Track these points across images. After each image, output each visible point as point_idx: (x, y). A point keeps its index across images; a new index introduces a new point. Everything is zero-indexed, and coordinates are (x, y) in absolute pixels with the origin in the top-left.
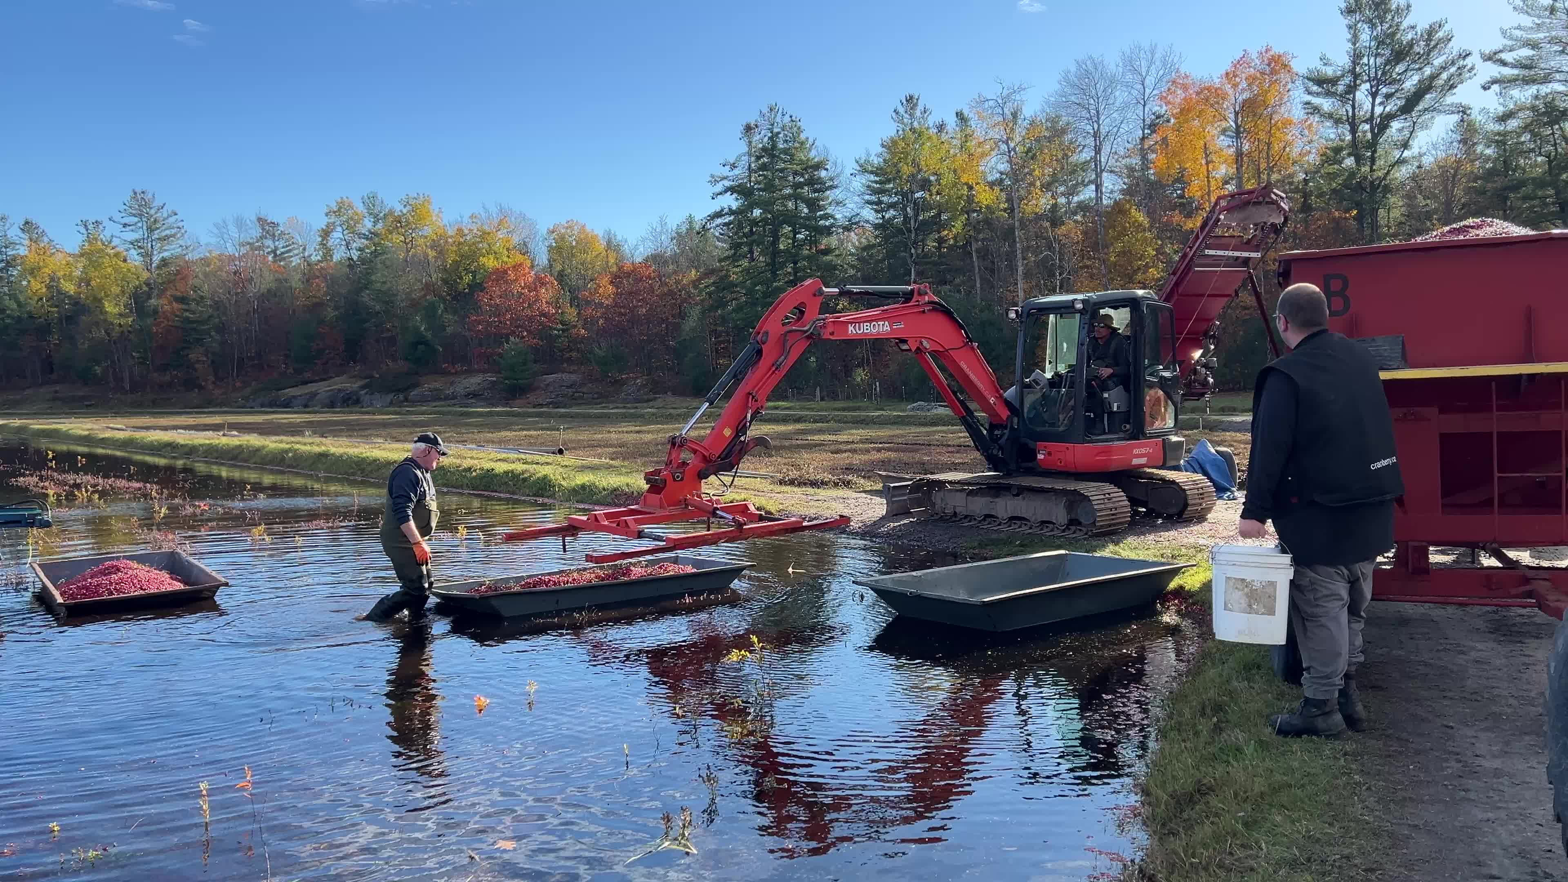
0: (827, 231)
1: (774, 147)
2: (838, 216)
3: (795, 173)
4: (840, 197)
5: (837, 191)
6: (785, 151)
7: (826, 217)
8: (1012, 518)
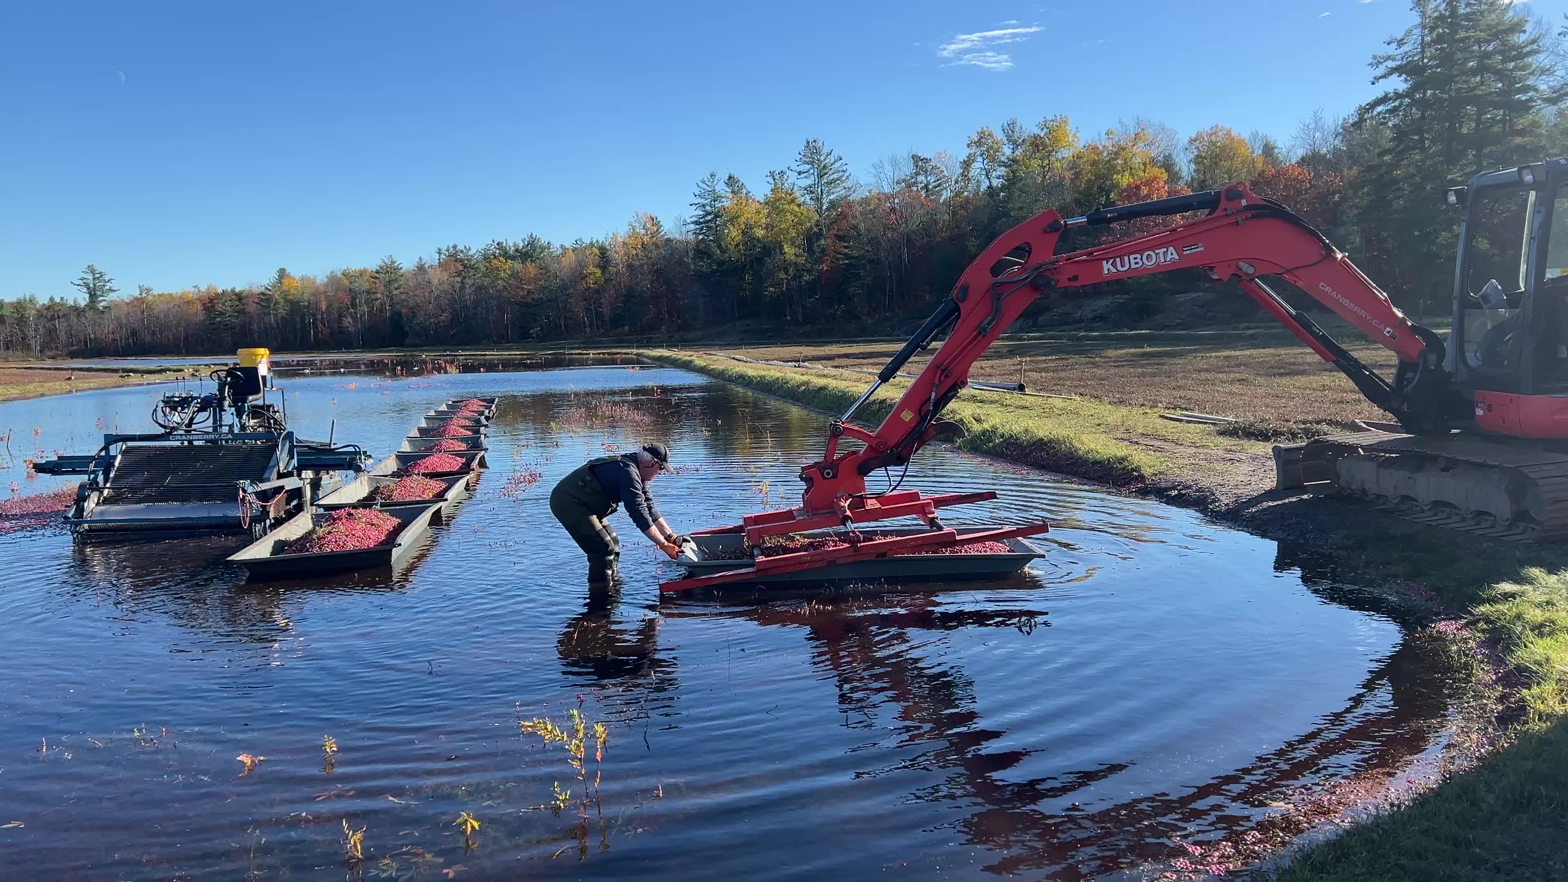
0: (1525, 107)
1: (1454, 13)
2: (1543, 87)
3: (1478, 42)
4: (1546, 63)
5: (1541, 57)
6: (1467, 17)
7: (1526, 89)
8: (1438, 504)
